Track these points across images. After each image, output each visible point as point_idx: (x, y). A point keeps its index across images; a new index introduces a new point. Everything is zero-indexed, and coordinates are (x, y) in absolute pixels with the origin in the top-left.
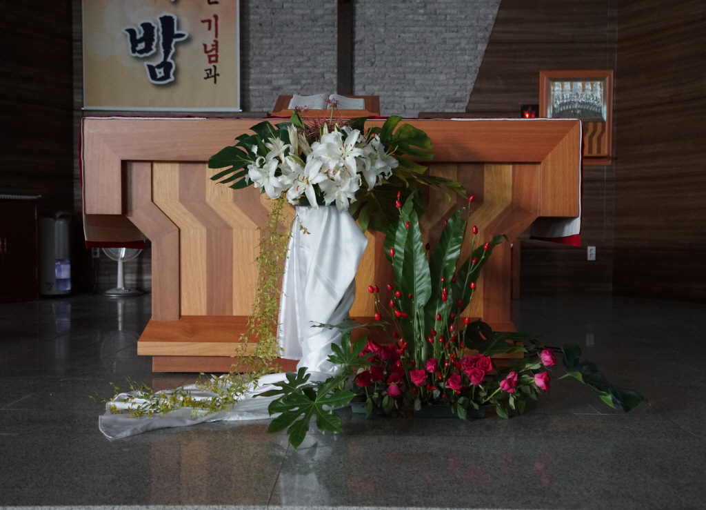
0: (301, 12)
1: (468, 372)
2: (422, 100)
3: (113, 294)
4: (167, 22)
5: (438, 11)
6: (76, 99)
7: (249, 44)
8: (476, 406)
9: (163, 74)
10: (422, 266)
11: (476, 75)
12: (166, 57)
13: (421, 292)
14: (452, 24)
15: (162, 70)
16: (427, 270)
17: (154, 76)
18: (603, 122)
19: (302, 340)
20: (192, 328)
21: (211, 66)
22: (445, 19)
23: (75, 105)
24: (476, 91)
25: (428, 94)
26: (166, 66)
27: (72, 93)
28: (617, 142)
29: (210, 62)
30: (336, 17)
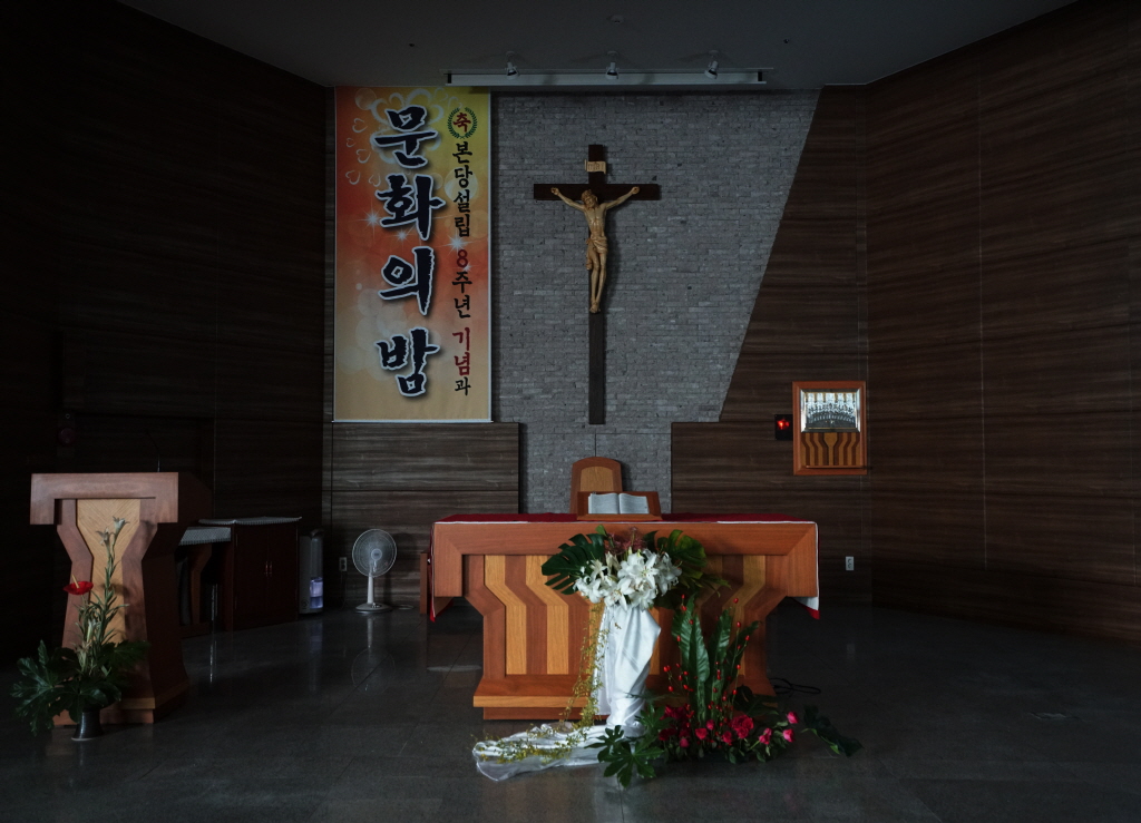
0: (551, 322)
1: (737, 730)
2: (675, 409)
3: (364, 610)
4: (419, 336)
5: (690, 321)
6: (327, 411)
7: (499, 354)
8: (743, 754)
9: (414, 387)
10: (702, 652)
11: (729, 383)
12: (417, 370)
13: (703, 672)
14: (703, 333)
15: (413, 383)
16: (706, 656)
17: (405, 388)
18: (858, 433)
19: (610, 700)
20: (516, 685)
21: (462, 378)
22: (697, 329)
23: (325, 418)
24: (728, 401)
25: (681, 403)
26: (417, 378)
27: (322, 406)
28: (872, 452)
29: (462, 374)
30: (587, 327)
